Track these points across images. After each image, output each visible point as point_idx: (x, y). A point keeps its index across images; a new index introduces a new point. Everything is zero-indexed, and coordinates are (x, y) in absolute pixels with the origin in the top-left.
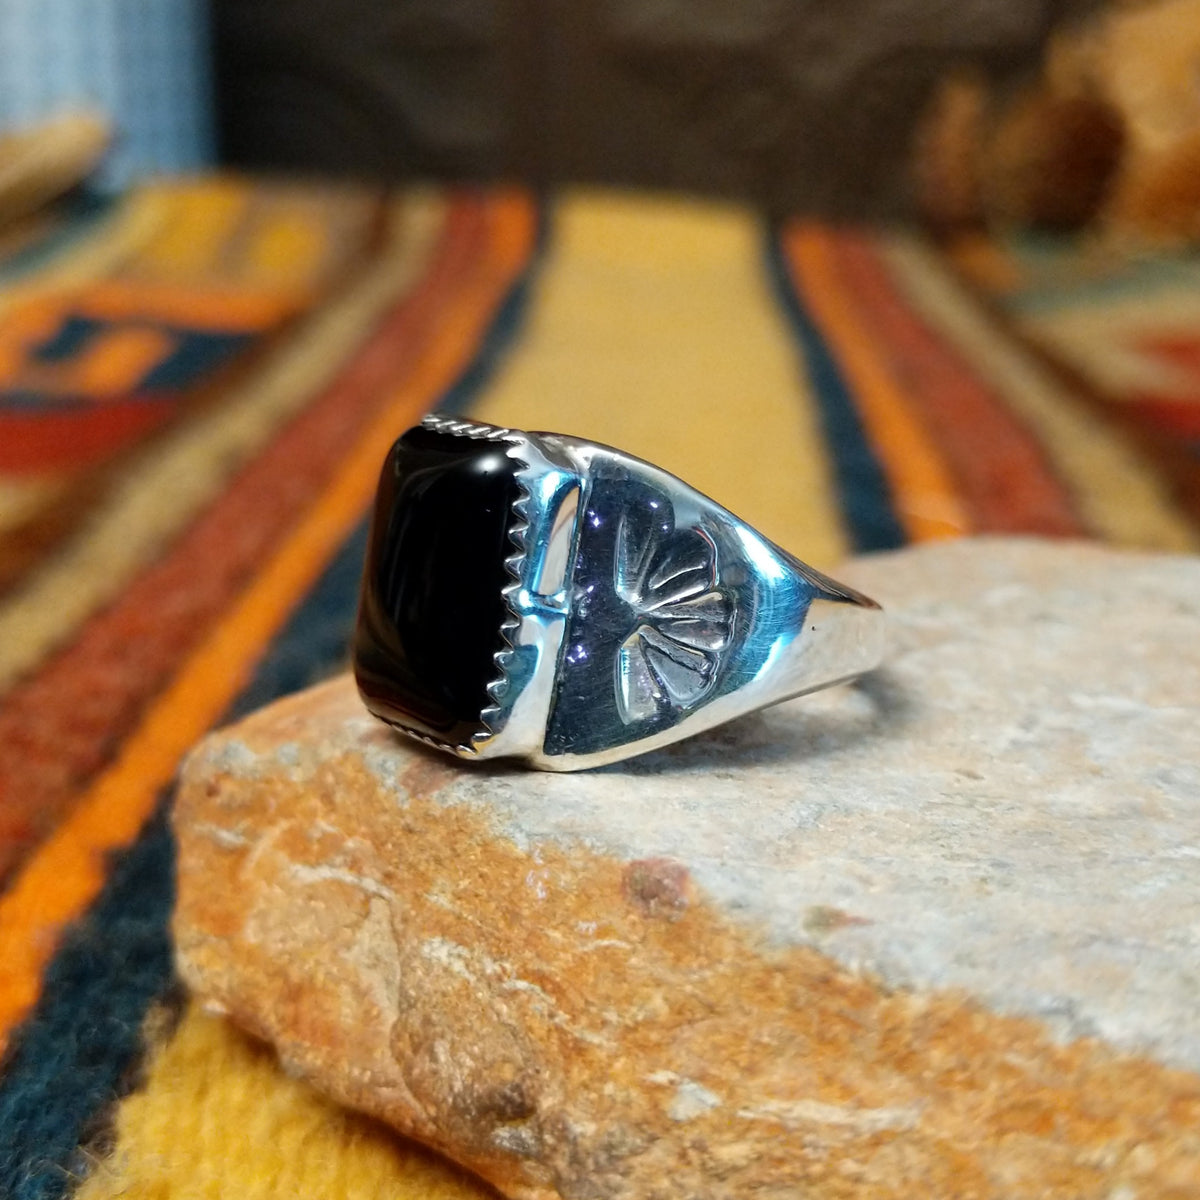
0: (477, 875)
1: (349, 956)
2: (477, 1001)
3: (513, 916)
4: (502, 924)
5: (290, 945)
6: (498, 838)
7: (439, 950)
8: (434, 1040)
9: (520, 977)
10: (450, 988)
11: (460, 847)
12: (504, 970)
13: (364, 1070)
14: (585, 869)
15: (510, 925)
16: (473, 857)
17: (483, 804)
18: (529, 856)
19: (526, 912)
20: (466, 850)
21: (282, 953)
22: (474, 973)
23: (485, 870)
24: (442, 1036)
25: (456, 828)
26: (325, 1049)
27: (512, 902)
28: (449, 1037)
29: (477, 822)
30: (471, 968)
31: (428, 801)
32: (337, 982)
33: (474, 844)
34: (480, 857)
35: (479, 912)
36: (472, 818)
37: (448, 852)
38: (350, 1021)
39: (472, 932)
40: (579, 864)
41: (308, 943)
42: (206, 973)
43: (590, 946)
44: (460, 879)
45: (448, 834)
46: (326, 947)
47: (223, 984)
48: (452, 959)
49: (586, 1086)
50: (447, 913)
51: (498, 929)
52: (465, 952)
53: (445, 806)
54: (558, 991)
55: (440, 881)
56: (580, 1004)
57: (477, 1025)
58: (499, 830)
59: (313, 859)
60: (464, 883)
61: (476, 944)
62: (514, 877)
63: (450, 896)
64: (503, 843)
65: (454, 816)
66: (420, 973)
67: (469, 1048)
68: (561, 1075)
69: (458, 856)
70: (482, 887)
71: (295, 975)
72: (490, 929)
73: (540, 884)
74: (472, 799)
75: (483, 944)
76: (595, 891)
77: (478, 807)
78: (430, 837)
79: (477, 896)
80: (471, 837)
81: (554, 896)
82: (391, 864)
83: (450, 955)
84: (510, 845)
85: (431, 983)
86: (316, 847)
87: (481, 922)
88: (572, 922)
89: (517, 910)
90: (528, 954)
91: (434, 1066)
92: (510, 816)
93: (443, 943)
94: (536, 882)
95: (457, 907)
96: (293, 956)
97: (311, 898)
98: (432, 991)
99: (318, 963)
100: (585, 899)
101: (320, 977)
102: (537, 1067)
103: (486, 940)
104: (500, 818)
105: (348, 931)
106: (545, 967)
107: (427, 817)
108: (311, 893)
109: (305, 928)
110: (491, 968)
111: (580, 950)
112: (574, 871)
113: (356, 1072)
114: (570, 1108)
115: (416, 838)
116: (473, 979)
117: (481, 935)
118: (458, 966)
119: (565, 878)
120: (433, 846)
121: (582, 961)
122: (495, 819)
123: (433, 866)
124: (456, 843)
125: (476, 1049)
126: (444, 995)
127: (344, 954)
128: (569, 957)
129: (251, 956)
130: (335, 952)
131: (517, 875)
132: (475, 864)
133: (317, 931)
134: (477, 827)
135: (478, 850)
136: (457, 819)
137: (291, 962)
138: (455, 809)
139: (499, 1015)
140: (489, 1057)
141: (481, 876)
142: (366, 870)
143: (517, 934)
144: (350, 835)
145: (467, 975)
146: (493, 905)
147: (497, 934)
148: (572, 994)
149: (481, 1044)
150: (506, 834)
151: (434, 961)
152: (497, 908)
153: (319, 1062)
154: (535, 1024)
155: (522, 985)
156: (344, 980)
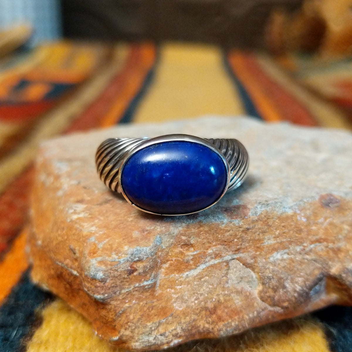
0: (281, 227)
1: (229, 285)
2: (297, 261)
3: (300, 231)
4: (297, 235)
5: (201, 298)
6: (282, 214)
7: (277, 256)
8: (284, 282)
9: (311, 244)
10: (285, 264)
11: (270, 223)
12: (304, 247)
13: (254, 313)
14: (311, 207)
15: (300, 234)
16: (277, 223)
17: (270, 208)
18: (295, 213)
19: (302, 227)
20: (273, 223)
21: (200, 303)
22: (292, 254)
23: (283, 224)
24: (287, 279)
25: (266, 219)
26: (236, 317)
27: (297, 227)
28: (289, 277)
29: (272, 213)
30: (290, 254)
31: (250, 217)
32: (229, 295)
33: (275, 219)
34: (279, 222)
35: (288, 237)
36: (269, 213)
37: (266, 227)
38: (240, 303)
39: (287, 244)
40: (309, 207)
41: (210, 292)
42: (167, 333)
43: (325, 224)
44: (275, 232)
45: (263, 222)
46: (218, 288)
47: (179, 330)
48: (282, 256)
49: (346, 257)
50: (275, 244)
51: (296, 237)
52: (287, 251)
53: (258, 215)
54: (325, 240)
55: (266, 237)
56: (333, 238)
57: (299, 267)
58: (281, 211)
59: (193, 267)
60: (277, 232)
61: (290, 246)
62: (293, 221)
63: (272, 239)
64: (284, 214)
65: (263, 216)
66: (271, 267)
67: (299, 275)
68: (336, 259)
69: (271, 226)
70: (285, 229)
71: (210, 305)
72: (294, 239)
73: (302, 218)
74: (266, 208)
75: (293, 244)
76: (316, 211)
77: (270, 209)
78: (256, 227)
79: (284, 233)
80: (273, 218)
81: (308, 218)
82: (238, 245)
83: (281, 255)
84: (286, 213)
85: (277, 267)
86: (191, 262)
87: (290, 239)
88: (316, 221)
89: (300, 228)
90: (310, 237)
91: (285, 290)
92: (281, 206)
93: (277, 253)
94: (301, 218)
95: (279, 240)
96: (205, 301)
97: (200, 279)
98: (278, 269)
99: (218, 295)
100: (315, 214)
101: (222, 299)
102: (326, 263)
103: (294, 242)
104: (279, 208)
105: (225, 278)
106: (317, 237)
107: (253, 222)
108: (200, 277)
109: (204, 289)
110: (298, 249)
111: (323, 227)
112: (309, 209)
113: (251, 315)
114: (344, 264)
115: (250, 230)
116: (292, 256)
117: (290, 243)
118: (285, 256)
119: (308, 212)
120: (260, 229)
121: (326, 229)
122: (277, 209)
123: (261, 235)
124: (268, 223)
125: (302, 274)
126: (284, 267)
127: (227, 286)
128: (322, 230)
129: (185, 314)
130: (223, 287)
131: (294, 220)
132: (279, 225)
133: (211, 286)
134: (273, 215)
135: (277, 221)
136: (265, 216)
137: (205, 303)
138: (262, 214)
139: (307, 259)
140: (308, 272)
141: (283, 227)
142: (223, 255)
143: (303, 235)
144: (207, 249)
145: (290, 256)
146: (291, 232)
147: (297, 238)
148: (329, 238)
149: (303, 271)
150: (284, 211)
151: (276, 260)
152: (293, 232)
153: (237, 323)
154: (321, 253)
155: (312, 246)
156: (231, 293)
